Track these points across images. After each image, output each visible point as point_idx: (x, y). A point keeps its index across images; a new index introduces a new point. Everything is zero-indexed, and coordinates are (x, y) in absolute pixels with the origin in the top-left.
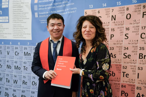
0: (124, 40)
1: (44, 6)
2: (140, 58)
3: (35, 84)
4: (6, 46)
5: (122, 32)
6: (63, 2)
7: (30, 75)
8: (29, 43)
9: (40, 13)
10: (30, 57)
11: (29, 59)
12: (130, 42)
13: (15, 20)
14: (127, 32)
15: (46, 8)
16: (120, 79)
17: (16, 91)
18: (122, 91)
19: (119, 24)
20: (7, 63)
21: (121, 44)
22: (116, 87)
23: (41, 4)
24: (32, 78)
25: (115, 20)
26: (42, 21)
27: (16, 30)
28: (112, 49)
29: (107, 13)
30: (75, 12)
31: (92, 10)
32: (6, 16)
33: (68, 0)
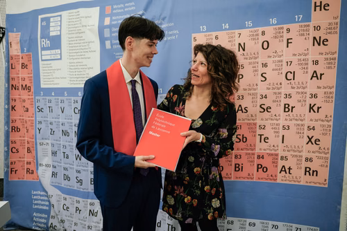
0: (259, 83)
2: (285, 111)
4: (58, 99)
5: (256, 71)
9: (114, 42)
12: (270, 87)
13: (71, 54)
14: (264, 70)
16: (255, 145)
17: (81, 171)
18: (258, 165)
19: (251, 56)
20: (62, 128)
21: (255, 90)
22: (249, 160)
25: (244, 50)
26: (118, 54)
27: (74, 70)
28: (241, 97)
29: (230, 39)
30: (175, 38)
32: (57, 49)
33: (164, 19)
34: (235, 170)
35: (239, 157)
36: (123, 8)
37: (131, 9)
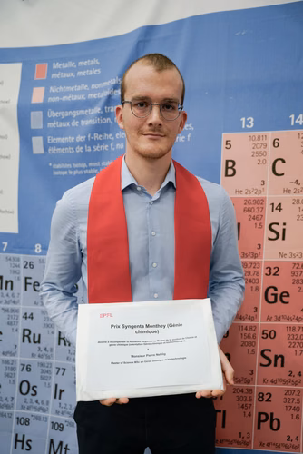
1: (67, 114)
3: (31, 392)
7: (12, 358)
8: (6, 244)
9: (52, 140)
10: (13, 295)
11: (7, 302)
15: (75, 123)
23: (56, 107)
24: (19, 367)
30: (186, 139)
31: (252, 133)
36: (75, 70)
37: (91, 73)
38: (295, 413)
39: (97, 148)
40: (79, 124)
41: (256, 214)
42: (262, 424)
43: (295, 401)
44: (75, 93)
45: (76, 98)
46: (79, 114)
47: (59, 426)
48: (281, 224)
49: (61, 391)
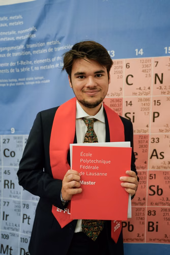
1: (4, 49)
6: (49, 43)
22: (165, 217)
25: (161, 82)
28: (156, 140)
29: (144, 69)
31: (114, 60)
33: (60, 40)
34: (149, 230)
35: (152, 213)
36: (8, 22)
37: (17, 24)
38: (142, 221)
39: (23, 70)
40: (12, 55)
41: (117, 108)
42: (123, 228)
43: (142, 214)
44: (8, 36)
45: (9, 39)
46: (11, 49)
47: (6, 236)
48: (132, 113)
49: (7, 216)
